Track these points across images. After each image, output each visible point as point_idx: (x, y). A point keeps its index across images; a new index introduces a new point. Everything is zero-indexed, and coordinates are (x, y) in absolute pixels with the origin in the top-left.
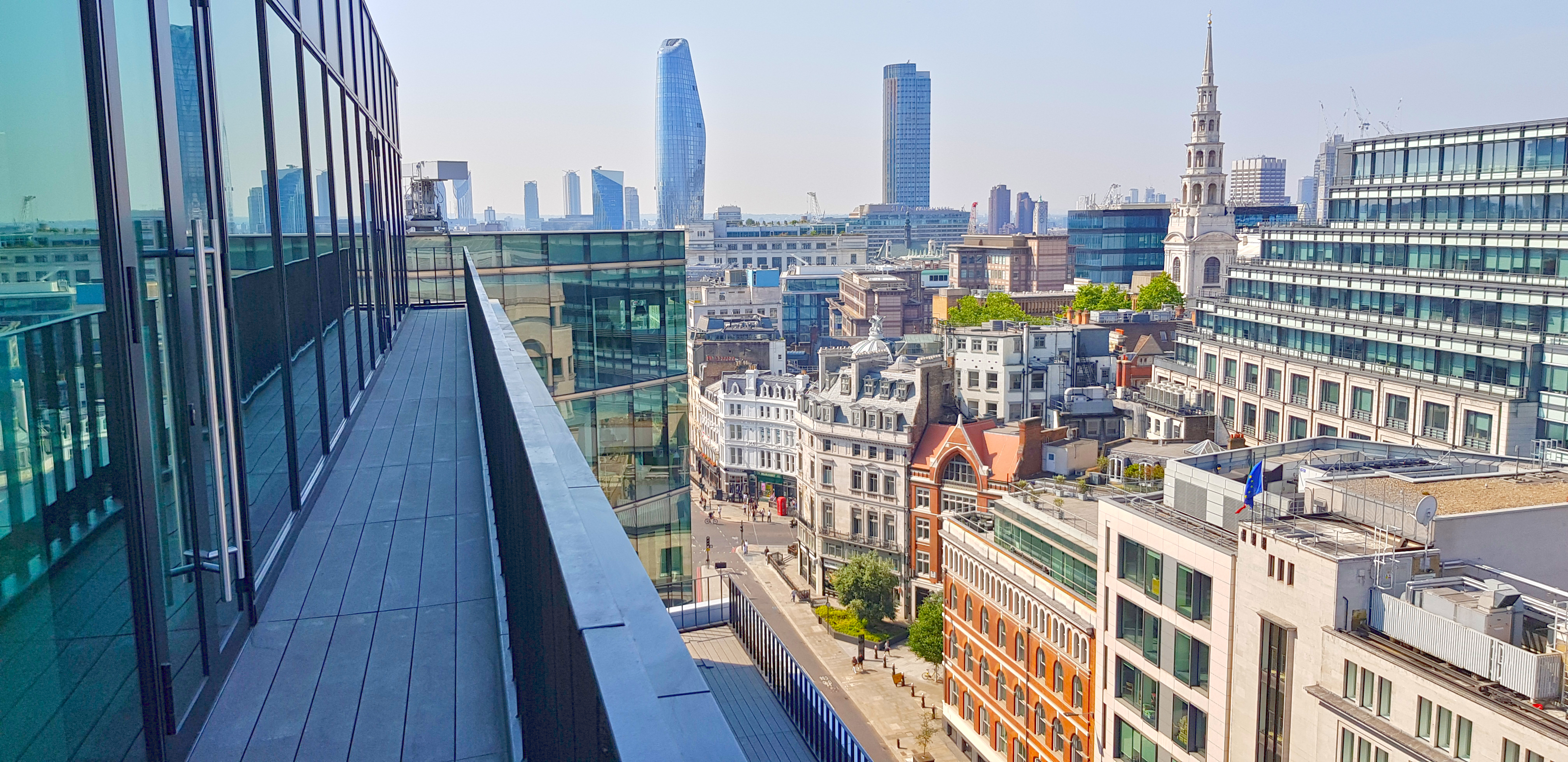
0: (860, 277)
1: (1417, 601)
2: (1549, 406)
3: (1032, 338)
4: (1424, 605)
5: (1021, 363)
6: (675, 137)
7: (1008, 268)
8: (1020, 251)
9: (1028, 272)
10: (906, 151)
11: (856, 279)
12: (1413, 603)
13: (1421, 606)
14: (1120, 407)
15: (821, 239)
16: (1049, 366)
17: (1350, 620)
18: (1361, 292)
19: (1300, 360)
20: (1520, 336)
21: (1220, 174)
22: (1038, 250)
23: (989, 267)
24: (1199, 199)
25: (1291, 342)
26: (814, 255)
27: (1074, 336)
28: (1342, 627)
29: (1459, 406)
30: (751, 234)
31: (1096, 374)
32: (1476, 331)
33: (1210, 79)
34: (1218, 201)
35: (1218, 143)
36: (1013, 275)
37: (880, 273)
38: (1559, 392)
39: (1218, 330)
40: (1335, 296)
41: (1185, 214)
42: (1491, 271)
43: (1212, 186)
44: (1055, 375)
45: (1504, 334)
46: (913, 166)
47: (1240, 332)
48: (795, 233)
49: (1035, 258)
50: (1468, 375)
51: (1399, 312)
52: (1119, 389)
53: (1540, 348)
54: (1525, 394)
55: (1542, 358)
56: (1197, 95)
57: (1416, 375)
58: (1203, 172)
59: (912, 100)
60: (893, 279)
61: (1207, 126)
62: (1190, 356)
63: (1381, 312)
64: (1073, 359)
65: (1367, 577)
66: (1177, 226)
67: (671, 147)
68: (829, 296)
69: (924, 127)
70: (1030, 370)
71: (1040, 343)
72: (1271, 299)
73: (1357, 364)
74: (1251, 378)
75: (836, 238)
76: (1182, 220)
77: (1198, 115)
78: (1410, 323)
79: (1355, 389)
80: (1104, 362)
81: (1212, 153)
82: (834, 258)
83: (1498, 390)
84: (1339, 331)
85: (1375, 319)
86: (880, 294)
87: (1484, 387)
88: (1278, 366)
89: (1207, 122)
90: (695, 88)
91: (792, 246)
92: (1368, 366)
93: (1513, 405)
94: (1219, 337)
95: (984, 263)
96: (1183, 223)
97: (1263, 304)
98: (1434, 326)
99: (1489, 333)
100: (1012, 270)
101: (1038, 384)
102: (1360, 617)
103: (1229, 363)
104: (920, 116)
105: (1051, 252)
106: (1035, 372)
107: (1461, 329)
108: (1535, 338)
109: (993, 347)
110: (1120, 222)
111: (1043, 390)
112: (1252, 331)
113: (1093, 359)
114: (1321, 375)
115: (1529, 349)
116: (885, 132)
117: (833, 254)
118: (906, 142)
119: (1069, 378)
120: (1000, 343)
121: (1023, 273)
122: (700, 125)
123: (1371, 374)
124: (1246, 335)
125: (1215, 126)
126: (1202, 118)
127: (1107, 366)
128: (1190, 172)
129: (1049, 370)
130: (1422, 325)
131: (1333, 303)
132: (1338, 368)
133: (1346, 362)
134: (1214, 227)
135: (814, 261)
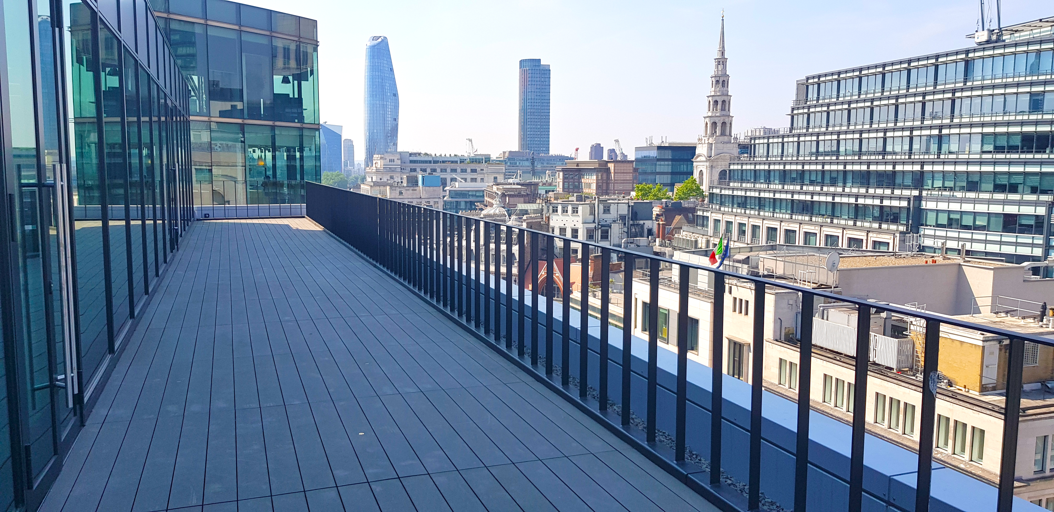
0: (498, 187)
1: (825, 317)
2: (925, 235)
3: (601, 207)
4: (829, 319)
5: (594, 222)
6: (378, 102)
7: (595, 181)
8: (603, 169)
9: (608, 184)
10: (534, 117)
11: (495, 188)
12: (823, 318)
13: (827, 320)
14: (657, 251)
15: (473, 166)
16: (612, 224)
17: (783, 334)
18: (810, 171)
19: (773, 218)
20: (906, 193)
21: (729, 116)
22: (614, 170)
23: (583, 181)
24: (716, 132)
25: (767, 209)
26: (469, 176)
27: (629, 206)
28: (778, 338)
29: (869, 238)
30: (426, 162)
31: (643, 232)
32: (879, 191)
33: (723, 54)
34: (728, 133)
35: (728, 95)
36: (598, 187)
37: (511, 184)
38: (931, 226)
39: (722, 204)
40: (794, 175)
41: (707, 142)
42: (890, 153)
43: (724, 123)
44: (616, 230)
45: (897, 192)
46: (539, 127)
47: (735, 206)
48: (456, 162)
49: (613, 175)
50: (875, 219)
51: (833, 183)
52: (657, 240)
53: (919, 199)
54: (910, 228)
55: (920, 204)
56: (714, 64)
57: (843, 222)
58: (718, 114)
59: (538, 83)
60: (520, 187)
61: (721, 84)
62: (705, 223)
63: (822, 184)
64: (628, 221)
65: (794, 305)
66: (702, 150)
67: (375, 109)
68: (477, 202)
69: (546, 101)
70: (600, 226)
71: (607, 210)
72: (755, 182)
73: (807, 218)
74: (742, 232)
75: (484, 165)
76: (704, 145)
77: (715, 77)
78: (840, 190)
79: (806, 233)
80: (648, 224)
81: (724, 102)
82: (482, 179)
83: (893, 227)
84: (796, 197)
85: (818, 189)
86: (510, 196)
87: (884, 226)
88: (758, 222)
89: (721, 82)
90: (392, 70)
91: (454, 171)
92: (814, 219)
93: (902, 235)
94: (722, 209)
95: (580, 178)
96: (706, 146)
97: (749, 185)
98: (855, 190)
99: (888, 192)
100: (597, 184)
101: (605, 236)
102: (790, 332)
103: (729, 223)
104: (543, 94)
105: (622, 171)
106: (603, 228)
107: (871, 191)
108: (916, 193)
109: (575, 211)
110: (668, 154)
111: (608, 241)
112: (743, 203)
113: (641, 222)
114: (785, 226)
115: (912, 199)
116: (520, 104)
117: (482, 176)
118: (534, 111)
119: (626, 234)
120: (580, 208)
121: (605, 185)
122: (395, 95)
123: (815, 224)
124: (739, 206)
125: (726, 84)
126: (718, 79)
127: (650, 227)
128: (710, 114)
129: (612, 227)
130: (847, 190)
131: (793, 181)
132: (795, 222)
133: (800, 218)
134: (725, 150)
135: (469, 180)
